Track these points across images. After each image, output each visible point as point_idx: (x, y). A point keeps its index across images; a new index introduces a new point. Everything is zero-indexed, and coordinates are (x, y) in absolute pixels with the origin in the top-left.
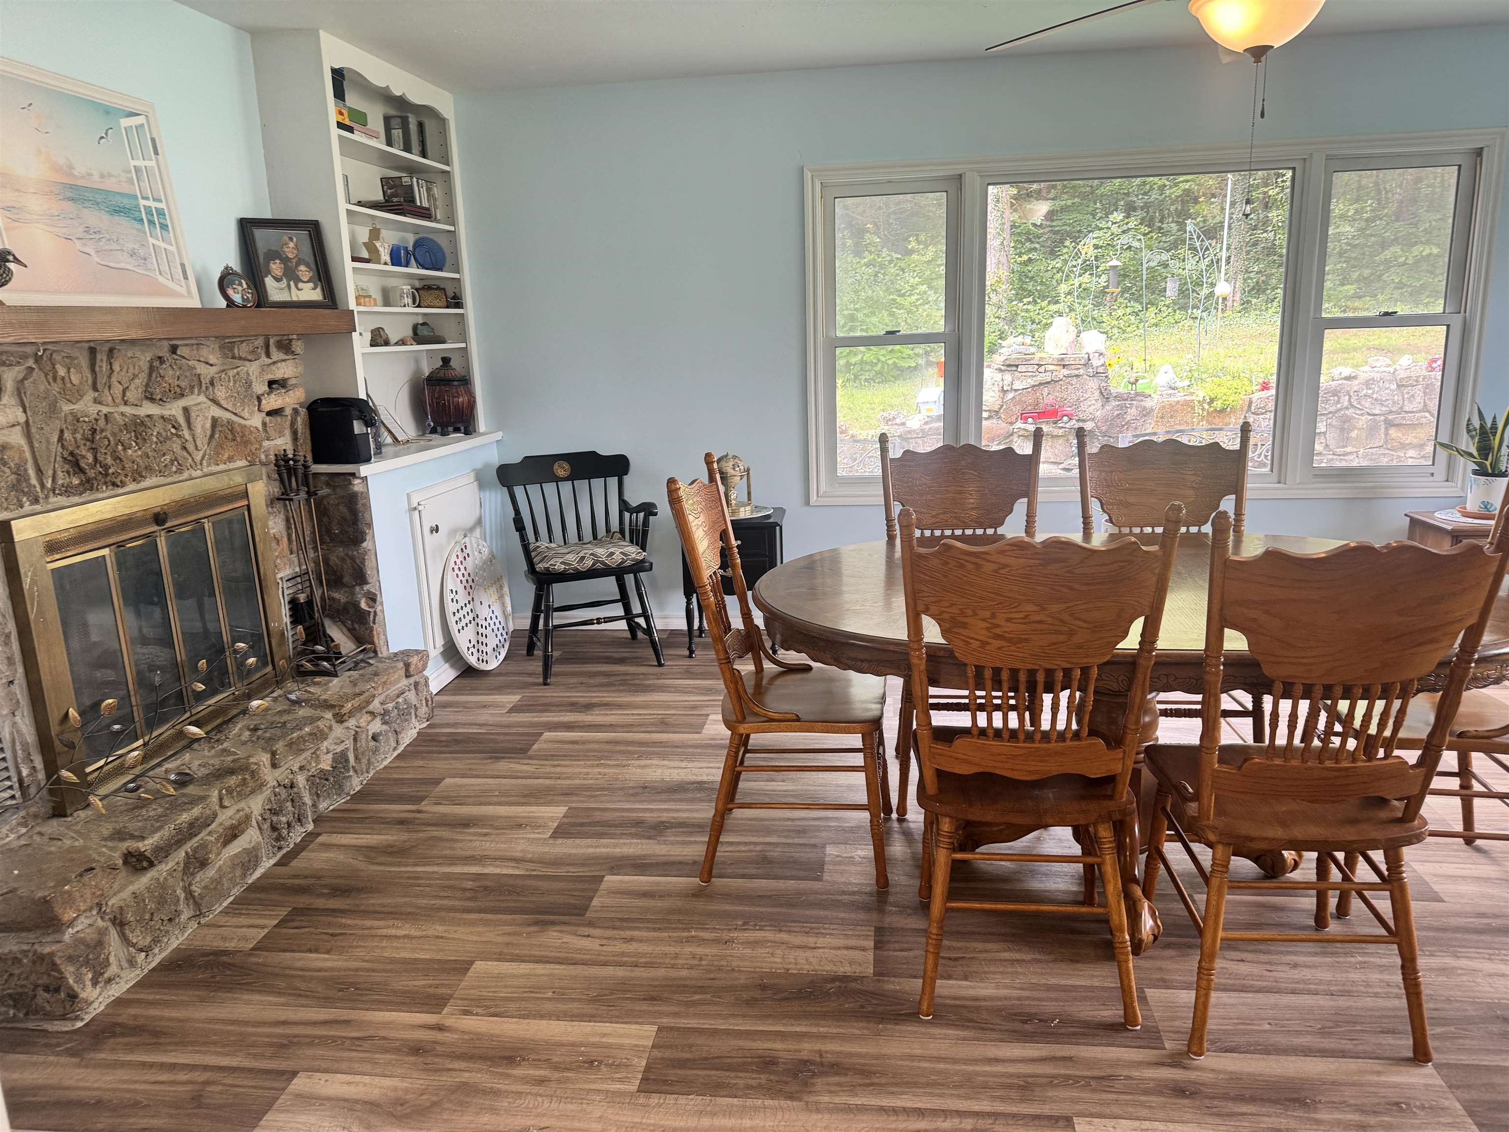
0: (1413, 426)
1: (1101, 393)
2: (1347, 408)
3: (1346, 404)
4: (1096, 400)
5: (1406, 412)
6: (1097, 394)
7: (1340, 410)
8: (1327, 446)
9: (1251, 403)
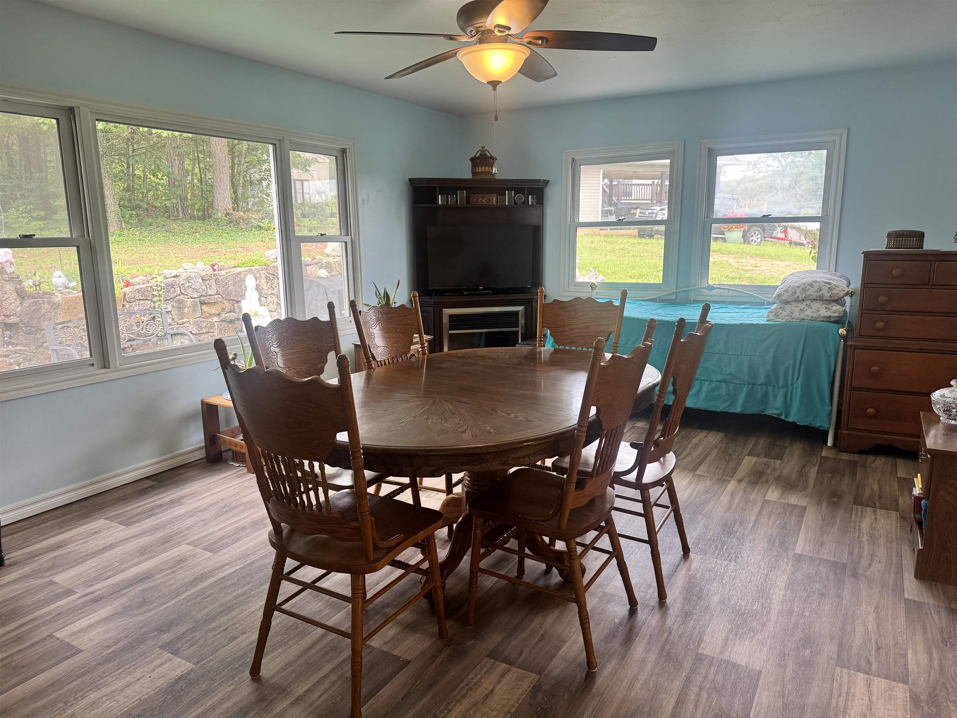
0: (214, 303)
1: (17, 293)
2: (179, 295)
3: (179, 292)
4: (15, 299)
5: (209, 295)
6: (14, 295)
7: (177, 296)
8: (173, 319)
9: (125, 295)
